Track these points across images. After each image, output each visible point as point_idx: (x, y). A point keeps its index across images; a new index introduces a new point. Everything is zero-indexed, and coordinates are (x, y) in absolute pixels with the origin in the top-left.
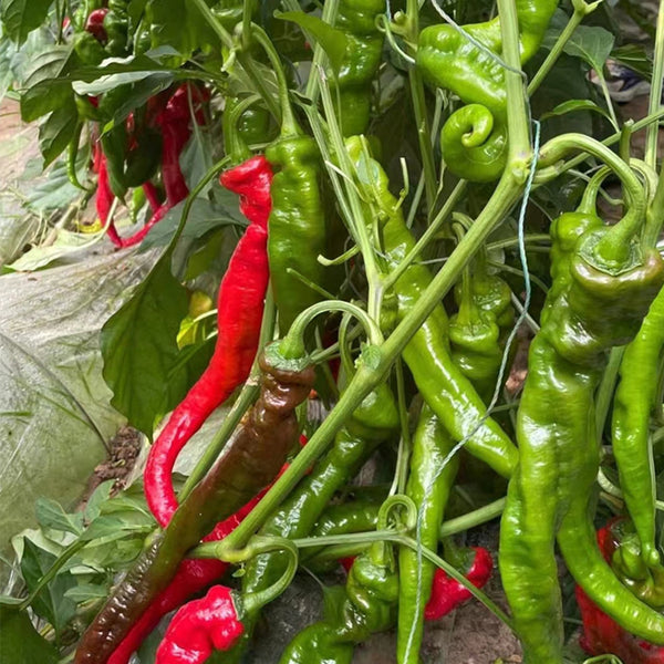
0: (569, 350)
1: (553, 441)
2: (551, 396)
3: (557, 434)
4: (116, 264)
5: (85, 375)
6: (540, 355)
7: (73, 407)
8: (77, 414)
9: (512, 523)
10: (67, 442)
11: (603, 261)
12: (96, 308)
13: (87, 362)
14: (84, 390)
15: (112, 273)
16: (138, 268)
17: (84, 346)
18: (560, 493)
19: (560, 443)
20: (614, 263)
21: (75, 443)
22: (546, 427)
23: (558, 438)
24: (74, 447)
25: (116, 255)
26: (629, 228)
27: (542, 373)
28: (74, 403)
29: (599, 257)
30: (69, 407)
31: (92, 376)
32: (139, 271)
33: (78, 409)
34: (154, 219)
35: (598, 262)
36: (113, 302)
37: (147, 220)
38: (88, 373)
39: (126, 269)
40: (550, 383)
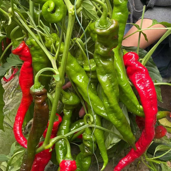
0: (103, 54)
1: (108, 78)
2: (103, 67)
3: (109, 76)
4: (8, 86)
5: (8, 116)
6: (97, 58)
7: (8, 126)
8: (9, 128)
9: (106, 103)
10: (8, 136)
11: (102, 26)
12: (6, 99)
13: (8, 113)
14: (9, 121)
15: (7, 89)
16: (14, 85)
17: (6, 109)
18: (115, 91)
19: (110, 78)
20: (105, 26)
21: (10, 135)
22: (105, 76)
23: (109, 77)
24: (10, 137)
25: (7, 84)
26: (105, 15)
27: (99, 62)
28: (8, 125)
29: (100, 26)
30: (7, 126)
31: (10, 116)
32: (14, 86)
33: (9, 126)
34: (14, 72)
35: (101, 27)
36: (9, 96)
37: (12, 73)
38: (9, 116)
39: (11, 86)
40: (102, 64)
